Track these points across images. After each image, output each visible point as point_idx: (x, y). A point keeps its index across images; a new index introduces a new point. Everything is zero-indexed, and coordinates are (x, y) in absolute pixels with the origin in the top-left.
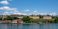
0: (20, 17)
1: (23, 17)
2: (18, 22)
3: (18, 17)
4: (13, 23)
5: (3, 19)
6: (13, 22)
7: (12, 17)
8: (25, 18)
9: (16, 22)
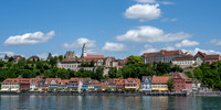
0: (183, 64)
1: (199, 61)
2: (170, 87)
3: (175, 63)
4: (144, 93)
5: (106, 72)
6: (147, 87)
7: (147, 65)
8: (212, 67)
9: (163, 88)
